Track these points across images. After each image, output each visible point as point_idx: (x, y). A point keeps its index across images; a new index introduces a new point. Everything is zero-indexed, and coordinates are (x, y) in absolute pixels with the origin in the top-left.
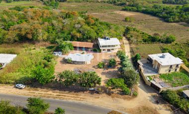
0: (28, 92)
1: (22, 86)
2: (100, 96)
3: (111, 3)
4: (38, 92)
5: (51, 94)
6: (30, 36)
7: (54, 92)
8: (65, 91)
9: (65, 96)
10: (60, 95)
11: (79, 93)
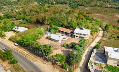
0: (17, 48)
1: (17, 44)
2: (47, 63)
3: (117, 9)
4: (21, 50)
5: (24, 53)
6: (41, 21)
7: (27, 52)
8: (32, 53)
9: (29, 56)
10: (27, 55)
11: (38, 57)
